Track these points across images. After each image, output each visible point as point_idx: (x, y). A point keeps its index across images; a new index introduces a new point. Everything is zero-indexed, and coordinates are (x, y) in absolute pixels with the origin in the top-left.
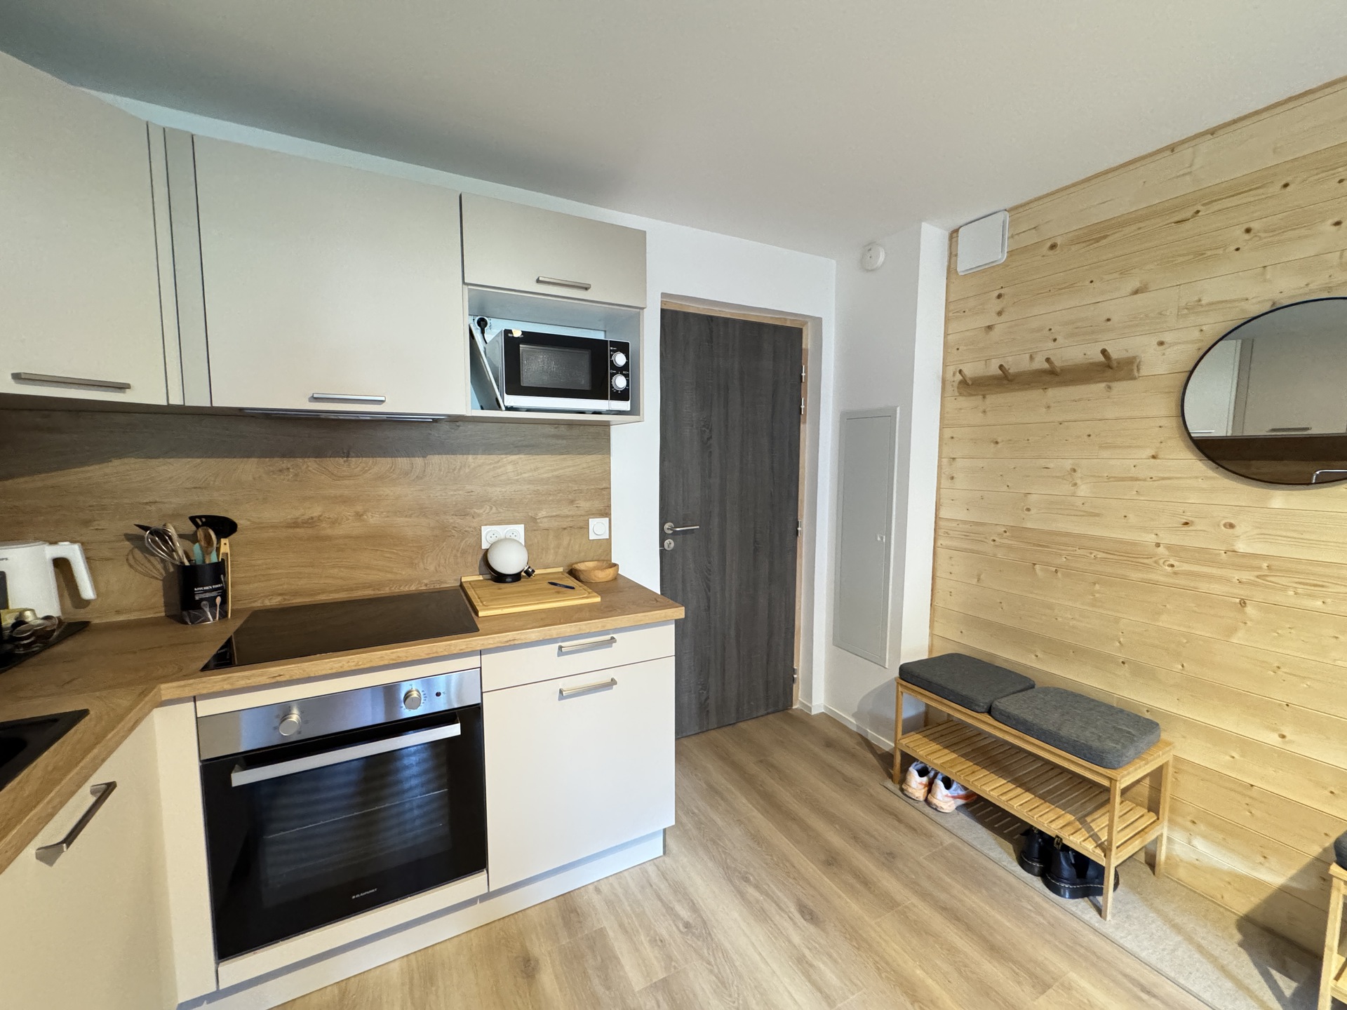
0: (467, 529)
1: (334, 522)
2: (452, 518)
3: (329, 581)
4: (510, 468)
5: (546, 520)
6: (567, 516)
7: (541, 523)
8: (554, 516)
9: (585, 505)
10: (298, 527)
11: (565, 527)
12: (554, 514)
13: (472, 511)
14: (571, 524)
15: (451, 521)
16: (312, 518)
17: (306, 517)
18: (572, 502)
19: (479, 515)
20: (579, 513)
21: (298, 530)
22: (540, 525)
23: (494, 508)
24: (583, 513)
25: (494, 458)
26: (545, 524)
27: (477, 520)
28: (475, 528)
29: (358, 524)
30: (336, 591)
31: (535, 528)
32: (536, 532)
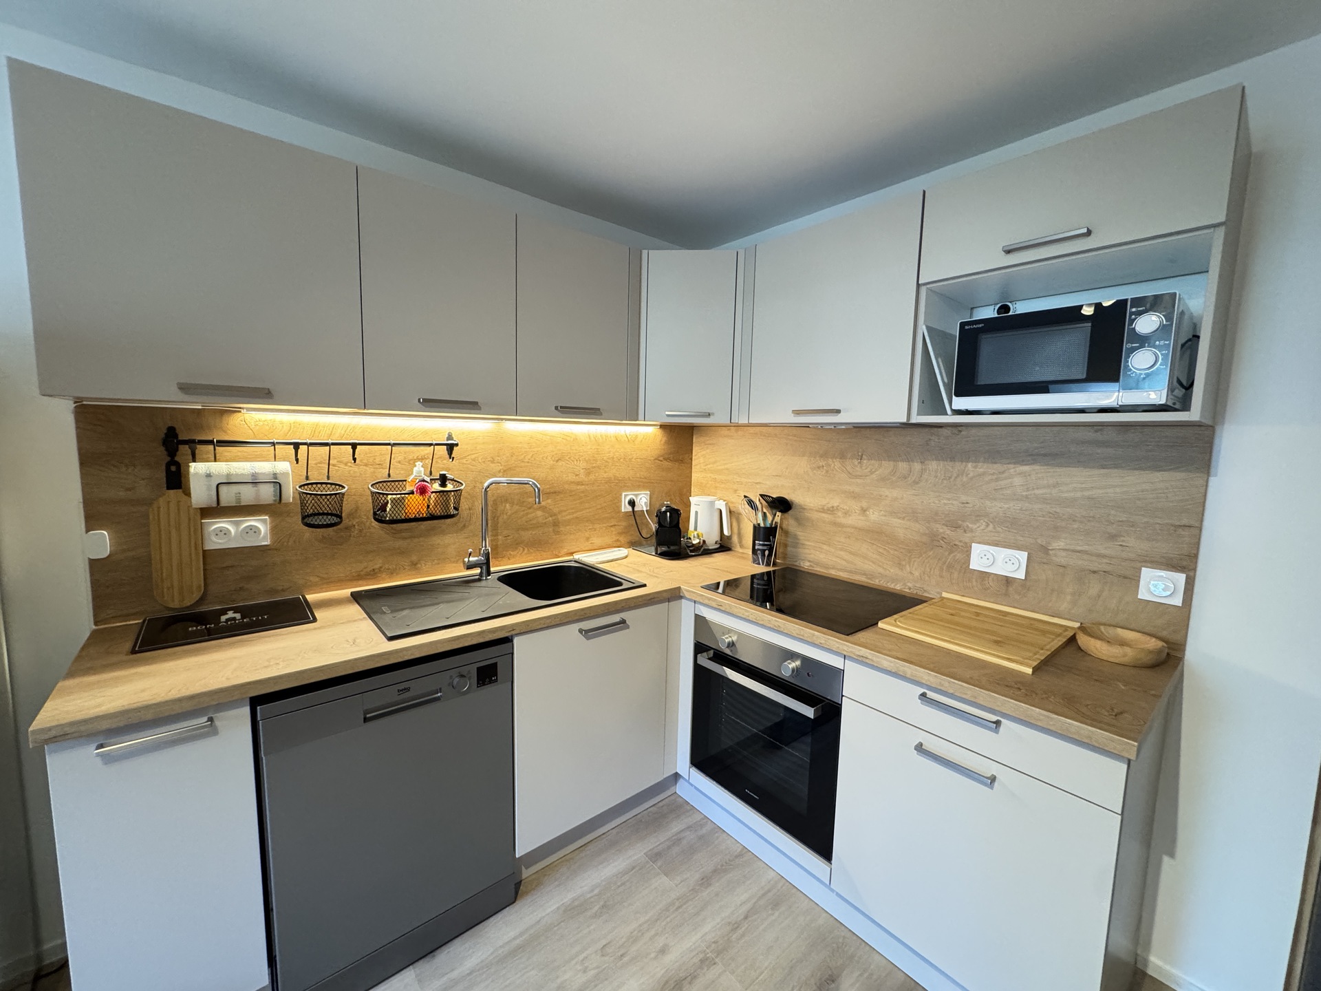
0: (957, 543)
1: (846, 513)
2: (942, 528)
3: (839, 561)
4: (1018, 481)
5: (1064, 554)
6: (1104, 556)
7: (1055, 555)
8: (1079, 552)
9: (1135, 545)
10: (823, 512)
11: (1095, 569)
12: (1079, 548)
13: (965, 524)
14: (1108, 568)
15: (941, 531)
16: (833, 507)
17: (830, 506)
18: (1113, 537)
19: (972, 531)
20: (1124, 555)
21: (823, 515)
22: (1054, 558)
23: (991, 526)
24: (1132, 556)
25: (998, 467)
26: (1062, 558)
27: (969, 535)
28: (966, 543)
29: (863, 518)
30: (841, 570)
31: (1045, 560)
32: (1045, 566)
